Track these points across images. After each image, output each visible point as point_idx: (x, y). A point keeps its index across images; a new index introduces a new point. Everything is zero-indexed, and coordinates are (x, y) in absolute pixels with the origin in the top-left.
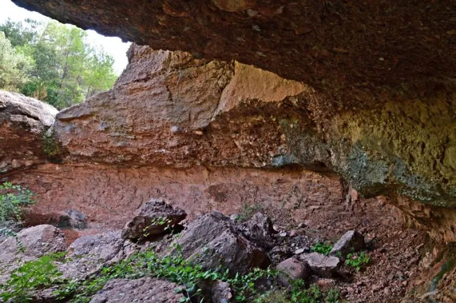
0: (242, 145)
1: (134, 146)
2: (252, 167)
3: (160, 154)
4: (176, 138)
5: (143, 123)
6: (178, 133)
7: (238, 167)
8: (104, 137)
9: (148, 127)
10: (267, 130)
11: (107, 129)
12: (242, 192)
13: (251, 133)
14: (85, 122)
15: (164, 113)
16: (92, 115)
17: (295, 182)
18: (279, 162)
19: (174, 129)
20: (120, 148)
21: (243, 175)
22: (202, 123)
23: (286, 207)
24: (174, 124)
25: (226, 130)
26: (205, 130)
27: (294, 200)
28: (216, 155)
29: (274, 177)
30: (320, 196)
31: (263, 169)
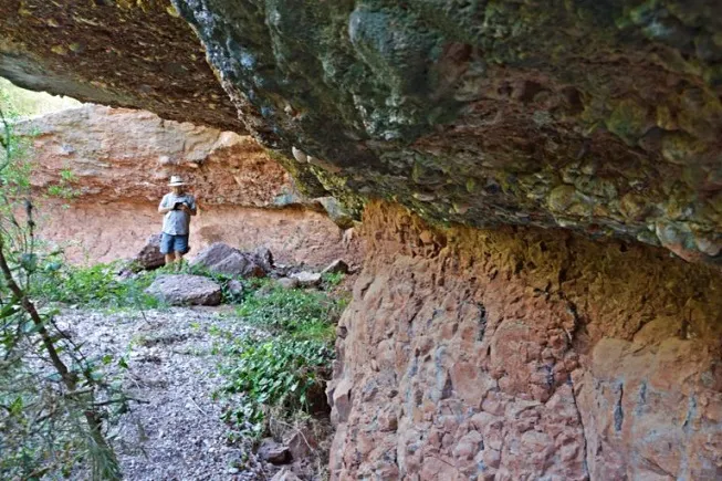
0: (243, 182)
1: (107, 176)
2: (253, 206)
3: (142, 189)
4: (164, 169)
5: (124, 150)
6: (169, 164)
7: (237, 206)
8: (66, 163)
9: (129, 155)
10: (270, 168)
11: (71, 154)
12: (241, 234)
13: (254, 169)
14: (40, 143)
15: (153, 140)
16: (52, 134)
17: (297, 223)
18: (281, 201)
19: (164, 159)
20: (87, 177)
21: (242, 215)
22: (198, 155)
23: (288, 248)
24: (163, 153)
25: (225, 164)
26: (200, 163)
27: (296, 241)
28: (211, 192)
29: (276, 218)
30: (320, 236)
31: (264, 208)
